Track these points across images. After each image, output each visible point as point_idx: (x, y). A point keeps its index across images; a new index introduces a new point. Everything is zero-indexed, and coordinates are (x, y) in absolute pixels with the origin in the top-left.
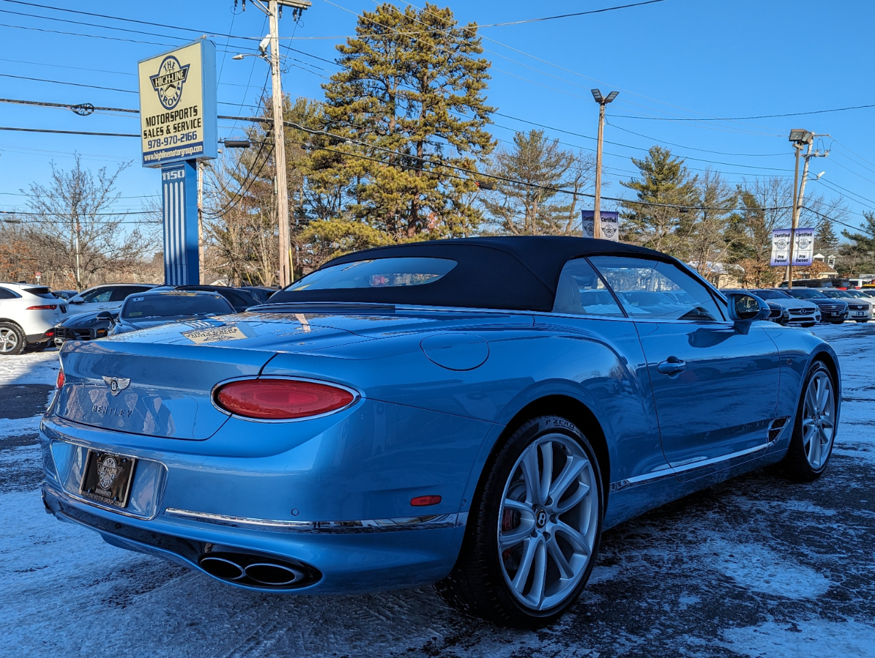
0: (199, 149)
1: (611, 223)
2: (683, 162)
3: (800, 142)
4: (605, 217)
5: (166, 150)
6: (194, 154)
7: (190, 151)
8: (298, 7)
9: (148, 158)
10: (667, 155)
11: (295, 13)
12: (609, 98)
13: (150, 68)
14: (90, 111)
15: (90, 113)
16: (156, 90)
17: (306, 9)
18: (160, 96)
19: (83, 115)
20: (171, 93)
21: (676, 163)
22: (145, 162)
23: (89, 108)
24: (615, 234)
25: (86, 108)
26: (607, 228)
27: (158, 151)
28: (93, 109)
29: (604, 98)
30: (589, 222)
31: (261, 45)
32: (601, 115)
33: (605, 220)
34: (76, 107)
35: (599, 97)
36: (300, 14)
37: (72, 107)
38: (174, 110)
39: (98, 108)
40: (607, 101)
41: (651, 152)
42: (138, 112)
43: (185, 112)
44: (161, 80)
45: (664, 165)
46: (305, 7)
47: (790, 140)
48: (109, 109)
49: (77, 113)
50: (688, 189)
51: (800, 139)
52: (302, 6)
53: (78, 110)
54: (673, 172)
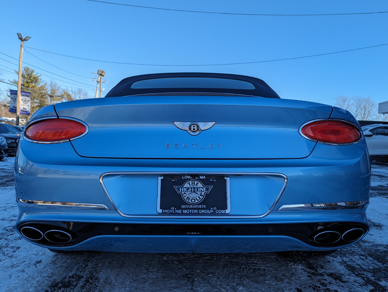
1: (26, 97)
2: (40, 76)
3: (101, 75)
4: (23, 94)
10: (33, 71)
12: (26, 39)
21: (36, 76)
24: (28, 102)
26: (24, 99)
29: (23, 38)
30: (14, 96)
32: (21, 46)
33: (23, 96)
35: (21, 37)
40: (25, 40)
41: (25, 69)
45: (31, 76)
47: (98, 74)
50: (42, 88)
51: (101, 74)
54: (36, 80)
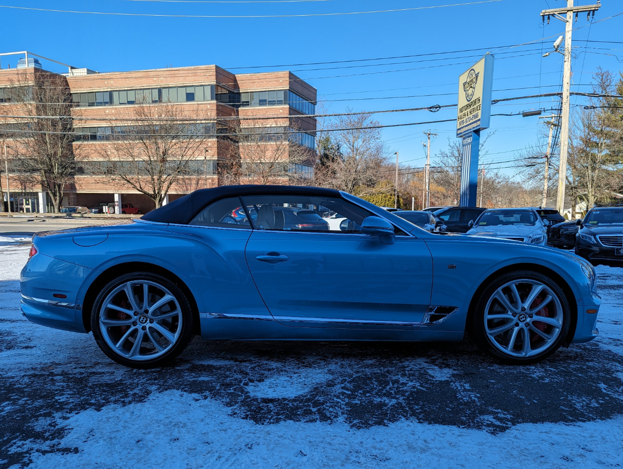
0: (479, 123)
5: (466, 126)
6: (476, 127)
7: (474, 125)
8: (590, 11)
9: (459, 132)
11: (589, 14)
13: (464, 78)
14: (438, 109)
15: (438, 110)
16: (465, 91)
17: (597, 10)
18: (466, 94)
19: (435, 112)
20: (470, 91)
22: (457, 135)
23: (437, 107)
25: (436, 108)
27: (462, 128)
28: (440, 107)
31: (555, 44)
34: (430, 108)
36: (593, 15)
37: (428, 108)
38: (470, 102)
39: (443, 107)
42: (456, 105)
43: (475, 102)
44: (467, 84)
46: (597, 8)
48: (446, 106)
49: (431, 111)
52: (594, 9)
53: (432, 109)
